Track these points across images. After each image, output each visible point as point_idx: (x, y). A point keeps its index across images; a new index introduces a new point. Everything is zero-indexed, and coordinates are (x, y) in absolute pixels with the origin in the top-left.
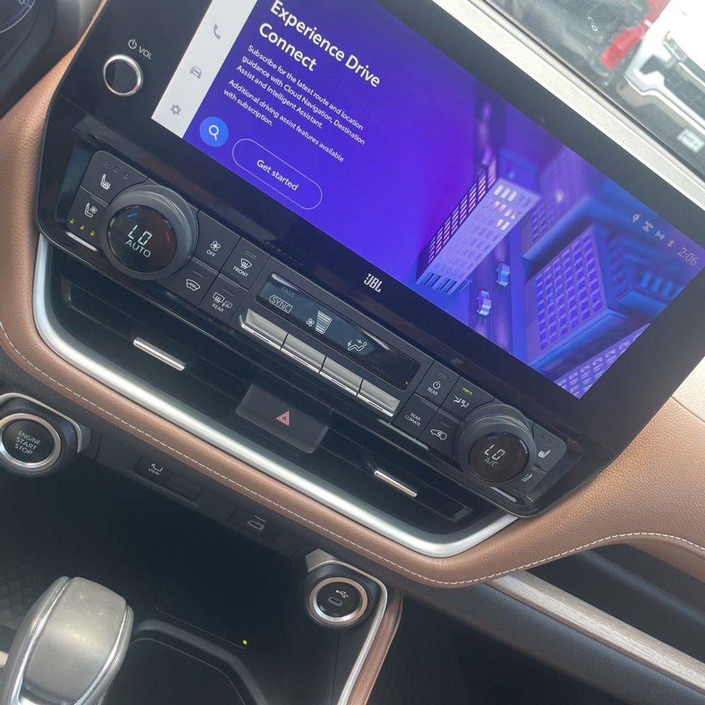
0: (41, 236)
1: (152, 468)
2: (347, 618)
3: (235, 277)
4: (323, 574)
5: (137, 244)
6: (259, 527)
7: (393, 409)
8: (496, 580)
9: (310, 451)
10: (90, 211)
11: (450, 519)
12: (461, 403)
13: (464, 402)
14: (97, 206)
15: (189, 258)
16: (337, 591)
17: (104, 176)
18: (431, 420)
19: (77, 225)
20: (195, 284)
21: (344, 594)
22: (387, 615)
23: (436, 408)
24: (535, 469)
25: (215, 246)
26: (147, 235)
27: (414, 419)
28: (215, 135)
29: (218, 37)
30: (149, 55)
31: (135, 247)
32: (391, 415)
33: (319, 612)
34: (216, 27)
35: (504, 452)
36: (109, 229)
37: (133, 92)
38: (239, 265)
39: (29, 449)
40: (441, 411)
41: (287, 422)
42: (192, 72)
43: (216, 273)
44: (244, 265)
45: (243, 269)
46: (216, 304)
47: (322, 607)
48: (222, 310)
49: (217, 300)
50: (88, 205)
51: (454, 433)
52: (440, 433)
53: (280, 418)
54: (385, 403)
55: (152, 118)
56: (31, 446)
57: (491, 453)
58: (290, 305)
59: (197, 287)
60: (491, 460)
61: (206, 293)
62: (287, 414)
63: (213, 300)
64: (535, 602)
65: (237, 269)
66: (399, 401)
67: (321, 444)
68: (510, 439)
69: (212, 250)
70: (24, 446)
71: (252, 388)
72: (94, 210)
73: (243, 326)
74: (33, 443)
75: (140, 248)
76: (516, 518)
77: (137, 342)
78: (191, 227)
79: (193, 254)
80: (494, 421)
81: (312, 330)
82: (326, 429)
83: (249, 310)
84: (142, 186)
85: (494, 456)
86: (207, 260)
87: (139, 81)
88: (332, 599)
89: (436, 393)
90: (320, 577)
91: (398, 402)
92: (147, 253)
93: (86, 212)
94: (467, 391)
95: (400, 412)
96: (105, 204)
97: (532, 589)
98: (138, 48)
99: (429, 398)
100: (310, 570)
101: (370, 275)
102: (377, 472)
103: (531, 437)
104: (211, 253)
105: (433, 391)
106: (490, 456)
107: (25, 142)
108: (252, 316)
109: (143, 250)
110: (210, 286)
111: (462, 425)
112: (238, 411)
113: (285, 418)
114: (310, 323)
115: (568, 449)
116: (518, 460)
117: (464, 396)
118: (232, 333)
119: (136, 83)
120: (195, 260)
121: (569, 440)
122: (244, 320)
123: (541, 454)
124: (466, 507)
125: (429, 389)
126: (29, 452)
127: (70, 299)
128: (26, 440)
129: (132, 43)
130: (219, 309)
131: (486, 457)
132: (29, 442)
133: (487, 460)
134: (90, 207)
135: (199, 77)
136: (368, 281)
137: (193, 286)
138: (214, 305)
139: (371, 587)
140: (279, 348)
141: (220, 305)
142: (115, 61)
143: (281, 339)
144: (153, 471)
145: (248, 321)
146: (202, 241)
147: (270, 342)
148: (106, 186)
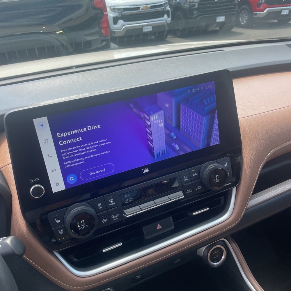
0: (54, 252)
2: (223, 257)
3: (113, 207)
4: (206, 253)
5: (82, 227)
6: (178, 260)
7: (183, 195)
8: (248, 206)
9: (173, 227)
10: (61, 232)
11: (221, 205)
12: (195, 175)
13: (195, 174)
14: (61, 229)
16: (214, 253)
17: (56, 220)
18: (193, 187)
19: (61, 239)
20: (104, 220)
21: (216, 252)
23: (191, 183)
24: (228, 170)
25: (100, 205)
26: (83, 222)
27: (189, 191)
28: (73, 179)
29: (51, 157)
30: (38, 179)
31: (83, 228)
32: (184, 197)
33: (215, 264)
34: (48, 155)
35: (218, 175)
37: (44, 192)
38: (110, 203)
40: (193, 182)
41: (161, 227)
42: (52, 172)
43: (107, 211)
44: (111, 202)
45: (112, 203)
47: (215, 262)
48: (117, 218)
49: (114, 217)
50: (59, 231)
51: (201, 183)
52: (198, 188)
53: (158, 228)
54: (179, 195)
55: (53, 192)
57: (215, 179)
58: (131, 198)
59: (106, 220)
60: (217, 180)
61: (109, 219)
62: (159, 225)
63: (113, 219)
64: (261, 201)
65: (111, 204)
67: (174, 222)
68: (215, 171)
69: (100, 207)
71: (143, 229)
72: (62, 231)
73: (127, 216)
75: (84, 227)
76: (236, 187)
77: (104, 251)
78: (90, 207)
79: (97, 213)
80: (207, 171)
82: (171, 217)
83: (124, 211)
84: (67, 212)
85: (216, 179)
86: (101, 211)
87: (43, 187)
88: (215, 257)
89: (187, 179)
90: (206, 255)
91: (181, 191)
92: (87, 226)
93: (60, 233)
94: (193, 170)
96: (63, 226)
97: (258, 198)
98: (33, 180)
99: (187, 182)
100: (202, 256)
101: (143, 170)
102: (194, 214)
103: (219, 165)
104: (101, 208)
105: (186, 180)
106: (216, 180)
107: (26, 234)
108: (126, 212)
109: (85, 226)
110: (109, 217)
111: (201, 180)
112: (146, 238)
113: (159, 227)
115: (229, 157)
116: (223, 173)
120: (98, 214)
121: (228, 155)
122: (126, 215)
123: (226, 166)
124: (221, 197)
127: (76, 259)
129: (31, 181)
130: (116, 219)
131: (215, 181)
133: (216, 181)
135: (55, 171)
136: (144, 172)
137: (104, 221)
138: (114, 220)
139: (221, 243)
140: (141, 212)
141: (116, 218)
142: (32, 190)
143: (139, 209)
144: (138, 278)
145: (127, 214)
146: (95, 208)
147: (138, 213)
148: (59, 221)
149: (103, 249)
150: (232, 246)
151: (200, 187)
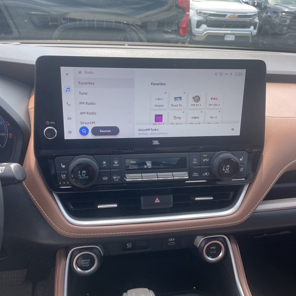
0: (53, 193)
1: (128, 246)
2: (221, 255)
3: (116, 168)
4: (203, 245)
5: (83, 176)
6: (173, 243)
7: (187, 175)
9: (172, 206)
10: (63, 176)
11: (229, 199)
12: (206, 161)
13: (206, 159)
14: (65, 174)
15: (99, 171)
16: (211, 248)
17: (62, 164)
18: (201, 172)
19: (62, 183)
21: (214, 248)
22: (232, 245)
23: (199, 167)
24: (242, 165)
25: (104, 163)
26: (84, 172)
27: (196, 174)
28: (85, 132)
29: (70, 105)
30: (54, 123)
32: (188, 177)
33: (210, 259)
34: (67, 103)
35: (229, 166)
36: (73, 178)
37: (56, 135)
38: (115, 164)
39: (87, 264)
40: (202, 167)
41: (159, 201)
42: (68, 119)
43: (109, 170)
44: (116, 163)
45: (117, 164)
46: (115, 179)
47: (210, 257)
48: (118, 180)
49: (115, 178)
50: (62, 175)
51: (210, 170)
52: (206, 174)
53: (156, 202)
54: (183, 175)
55: (65, 139)
56: (87, 263)
57: (225, 169)
58: (136, 165)
59: (107, 178)
60: (227, 171)
61: (110, 178)
62: (157, 199)
63: (114, 179)
64: (274, 208)
65: (115, 165)
66: (187, 172)
67: (174, 201)
68: (228, 161)
69: (104, 164)
70: (86, 264)
71: (142, 198)
72: (64, 176)
73: (127, 180)
74: (88, 261)
75: (84, 177)
76: (248, 184)
77: (98, 207)
78: (95, 162)
79: (100, 169)
80: (219, 158)
81: (147, 169)
82: (172, 196)
83: (126, 175)
84: (74, 160)
86: (105, 168)
88: (211, 252)
89: (196, 162)
90: (202, 247)
92: (87, 177)
93: (63, 178)
94: (205, 155)
95: (190, 175)
96: (66, 172)
98: (50, 123)
99: (195, 165)
100: (198, 247)
101: (153, 141)
102: (196, 199)
103: (234, 156)
104: (104, 166)
105: (195, 162)
106: (226, 170)
107: (34, 170)
108: (128, 176)
110: (110, 175)
111: (211, 167)
112: (142, 208)
114: (145, 167)
115: (248, 153)
116: (235, 167)
117: (205, 158)
118: (125, 185)
119: (55, 132)
120: (101, 171)
121: (246, 150)
123: (241, 160)
124: (231, 192)
125: (193, 162)
126: (88, 265)
127: (72, 207)
128: (85, 262)
129: (48, 123)
131: (225, 171)
132: (86, 262)
133: (226, 172)
134: (63, 175)
135: (71, 119)
136: (154, 143)
137: (105, 178)
138: (115, 180)
139: (221, 239)
140: (141, 179)
141: (116, 179)
142: (46, 130)
143: (140, 177)
144: (129, 247)
145: (127, 178)
146: (100, 164)
147: (138, 180)
148: (64, 166)
149: (98, 205)
150: (233, 246)
151: (208, 174)
